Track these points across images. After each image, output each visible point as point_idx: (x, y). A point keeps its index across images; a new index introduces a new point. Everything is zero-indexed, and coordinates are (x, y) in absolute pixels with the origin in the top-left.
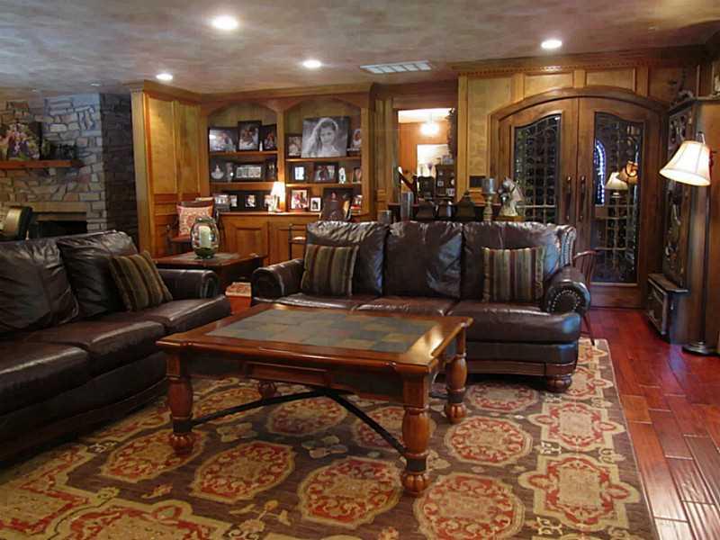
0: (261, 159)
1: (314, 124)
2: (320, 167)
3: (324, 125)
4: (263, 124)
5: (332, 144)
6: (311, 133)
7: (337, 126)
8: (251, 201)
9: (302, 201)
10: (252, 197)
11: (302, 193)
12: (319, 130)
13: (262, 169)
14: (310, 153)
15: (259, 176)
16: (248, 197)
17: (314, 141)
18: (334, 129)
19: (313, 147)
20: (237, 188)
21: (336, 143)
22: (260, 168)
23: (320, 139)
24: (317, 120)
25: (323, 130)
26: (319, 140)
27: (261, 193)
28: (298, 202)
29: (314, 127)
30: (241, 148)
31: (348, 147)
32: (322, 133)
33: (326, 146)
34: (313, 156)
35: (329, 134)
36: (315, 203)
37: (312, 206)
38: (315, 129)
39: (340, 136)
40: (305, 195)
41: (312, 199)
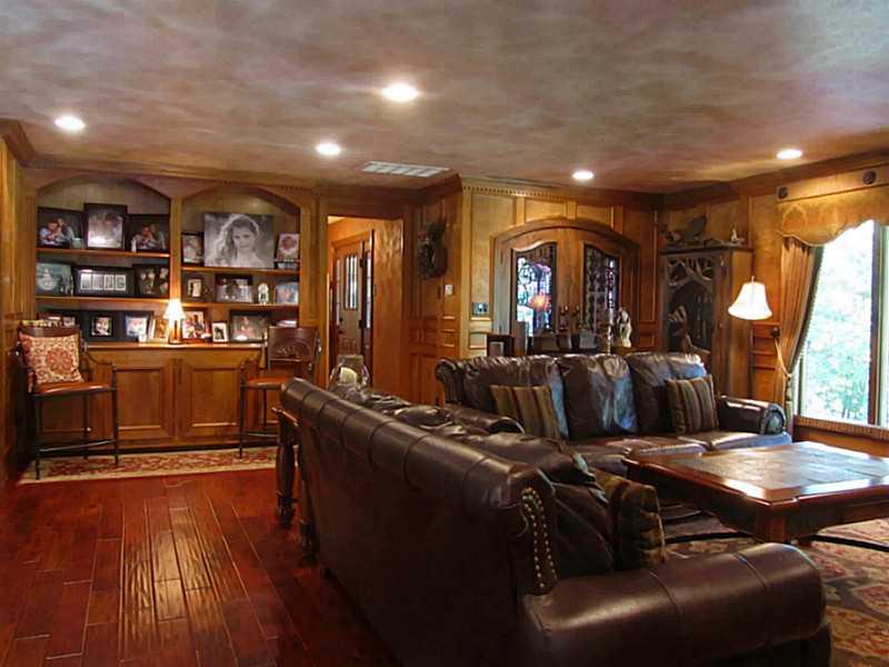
0: (127, 264)
1: (221, 221)
2: (225, 280)
3: (238, 224)
4: (130, 211)
5: (254, 250)
6: (218, 233)
7: (257, 227)
8: (103, 326)
9: (198, 327)
10: (106, 320)
11: (196, 317)
12: (230, 230)
13: (128, 279)
14: (218, 260)
15: (124, 289)
16: (96, 321)
17: (223, 244)
18: (253, 230)
19: (222, 253)
20: (75, 306)
21: (258, 249)
22: (124, 277)
23: (233, 242)
24: (226, 216)
25: (236, 229)
26: (231, 243)
27: (121, 315)
28: (192, 329)
29: (223, 224)
30: (90, 245)
31: (275, 257)
32: (235, 234)
33: (243, 252)
34: (224, 264)
35: (246, 236)
36: (218, 330)
37: (214, 333)
38: (223, 228)
39: (264, 240)
40: (201, 319)
41: (215, 325)
